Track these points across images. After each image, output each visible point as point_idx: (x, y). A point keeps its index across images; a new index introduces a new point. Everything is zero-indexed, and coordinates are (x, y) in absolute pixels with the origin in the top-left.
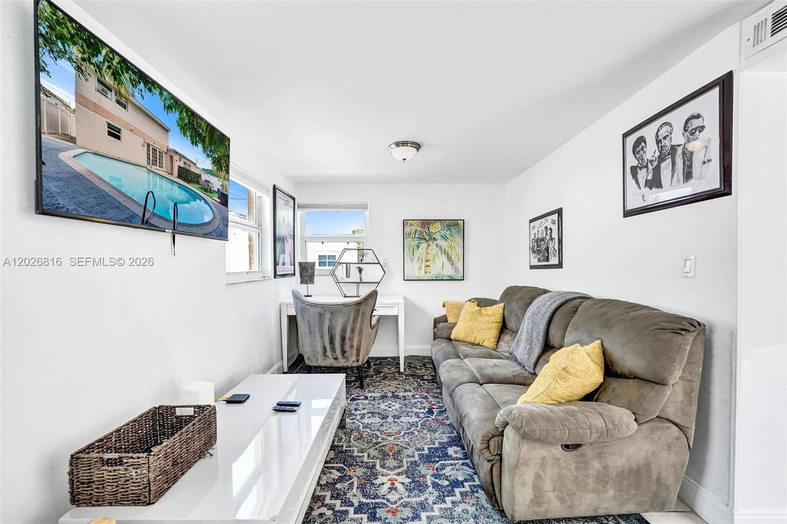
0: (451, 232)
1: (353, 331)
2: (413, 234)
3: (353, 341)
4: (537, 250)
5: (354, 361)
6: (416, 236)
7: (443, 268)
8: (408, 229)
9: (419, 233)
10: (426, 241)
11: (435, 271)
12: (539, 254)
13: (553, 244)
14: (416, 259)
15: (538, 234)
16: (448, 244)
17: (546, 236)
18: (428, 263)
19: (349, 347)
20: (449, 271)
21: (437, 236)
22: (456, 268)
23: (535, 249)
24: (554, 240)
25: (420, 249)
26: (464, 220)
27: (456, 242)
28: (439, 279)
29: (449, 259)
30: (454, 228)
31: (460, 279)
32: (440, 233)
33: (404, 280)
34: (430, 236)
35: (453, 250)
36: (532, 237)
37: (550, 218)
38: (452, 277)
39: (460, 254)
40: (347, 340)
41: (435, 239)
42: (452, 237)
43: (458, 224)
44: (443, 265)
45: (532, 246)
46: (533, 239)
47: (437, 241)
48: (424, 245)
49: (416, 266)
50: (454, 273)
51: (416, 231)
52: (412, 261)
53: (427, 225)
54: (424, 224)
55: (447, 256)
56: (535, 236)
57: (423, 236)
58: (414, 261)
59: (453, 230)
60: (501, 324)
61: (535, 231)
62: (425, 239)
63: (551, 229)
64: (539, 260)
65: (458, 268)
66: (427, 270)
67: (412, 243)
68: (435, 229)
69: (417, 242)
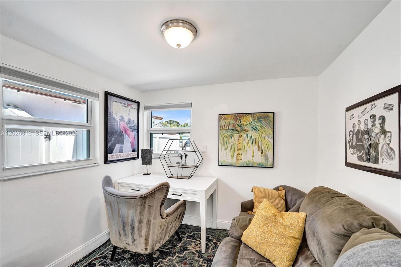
0: (262, 124)
1: (140, 222)
2: (227, 127)
3: (141, 231)
4: (356, 144)
5: (142, 250)
6: (230, 128)
7: (253, 156)
8: (222, 122)
9: (232, 125)
10: (238, 132)
11: (246, 158)
12: (360, 151)
13: (387, 139)
14: (229, 148)
15: (359, 125)
16: (258, 135)
17: (374, 128)
18: (239, 152)
19: (138, 236)
20: (258, 159)
21: (249, 128)
22: (265, 156)
23: (354, 143)
24: (388, 135)
25: (233, 139)
26: (274, 113)
27: (266, 133)
28: (249, 166)
29: (259, 148)
30: (265, 121)
31: (269, 167)
32: (251, 125)
33: (219, 165)
34: (242, 127)
35: (263, 140)
36: (350, 128)
37: (380, 103)
38: (262, 164)
39: (269, 144)
40: (136, 229)
41: (246, 131)
42: (262, 128)
43: (268, 116)
44: (253, 153)
45: (348, 139)
46: (351, 131)
47: (248, 133)
48: (236, 136)
49: (230, 154)
50: (264, 161)
51: (230, 123)
52: (226, 149)
53: (240, 118)
54: (236, 117)
55: (257, 145)
56: (353, 127)
57: (235, 128)
58: (228, 149)
59: (263, 122)
60: (300, 241)
61: (355, 121)
62: (237, 131)
63: (383, 119)
64: (360, 158)
65: (268, 156)
66: (239, 158)
67: (226, 134)
68: (246, 121)
69: (230, 134)
